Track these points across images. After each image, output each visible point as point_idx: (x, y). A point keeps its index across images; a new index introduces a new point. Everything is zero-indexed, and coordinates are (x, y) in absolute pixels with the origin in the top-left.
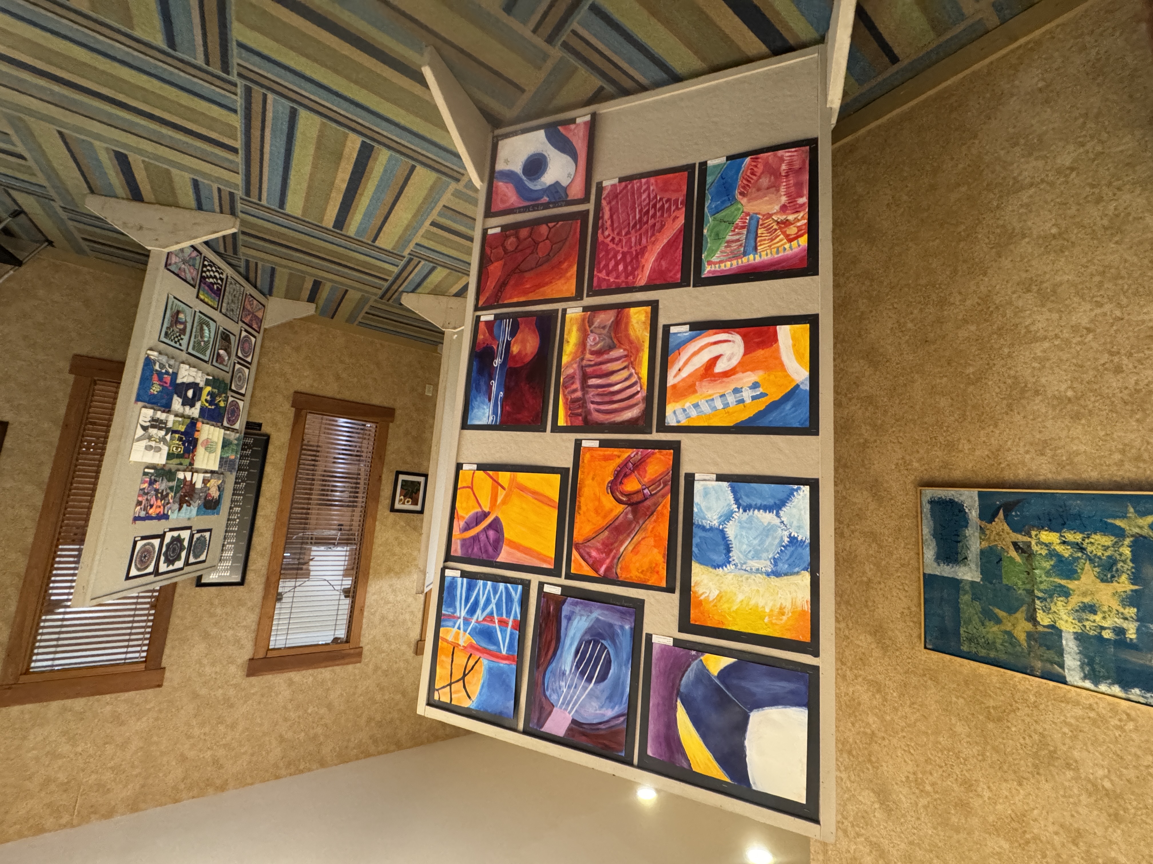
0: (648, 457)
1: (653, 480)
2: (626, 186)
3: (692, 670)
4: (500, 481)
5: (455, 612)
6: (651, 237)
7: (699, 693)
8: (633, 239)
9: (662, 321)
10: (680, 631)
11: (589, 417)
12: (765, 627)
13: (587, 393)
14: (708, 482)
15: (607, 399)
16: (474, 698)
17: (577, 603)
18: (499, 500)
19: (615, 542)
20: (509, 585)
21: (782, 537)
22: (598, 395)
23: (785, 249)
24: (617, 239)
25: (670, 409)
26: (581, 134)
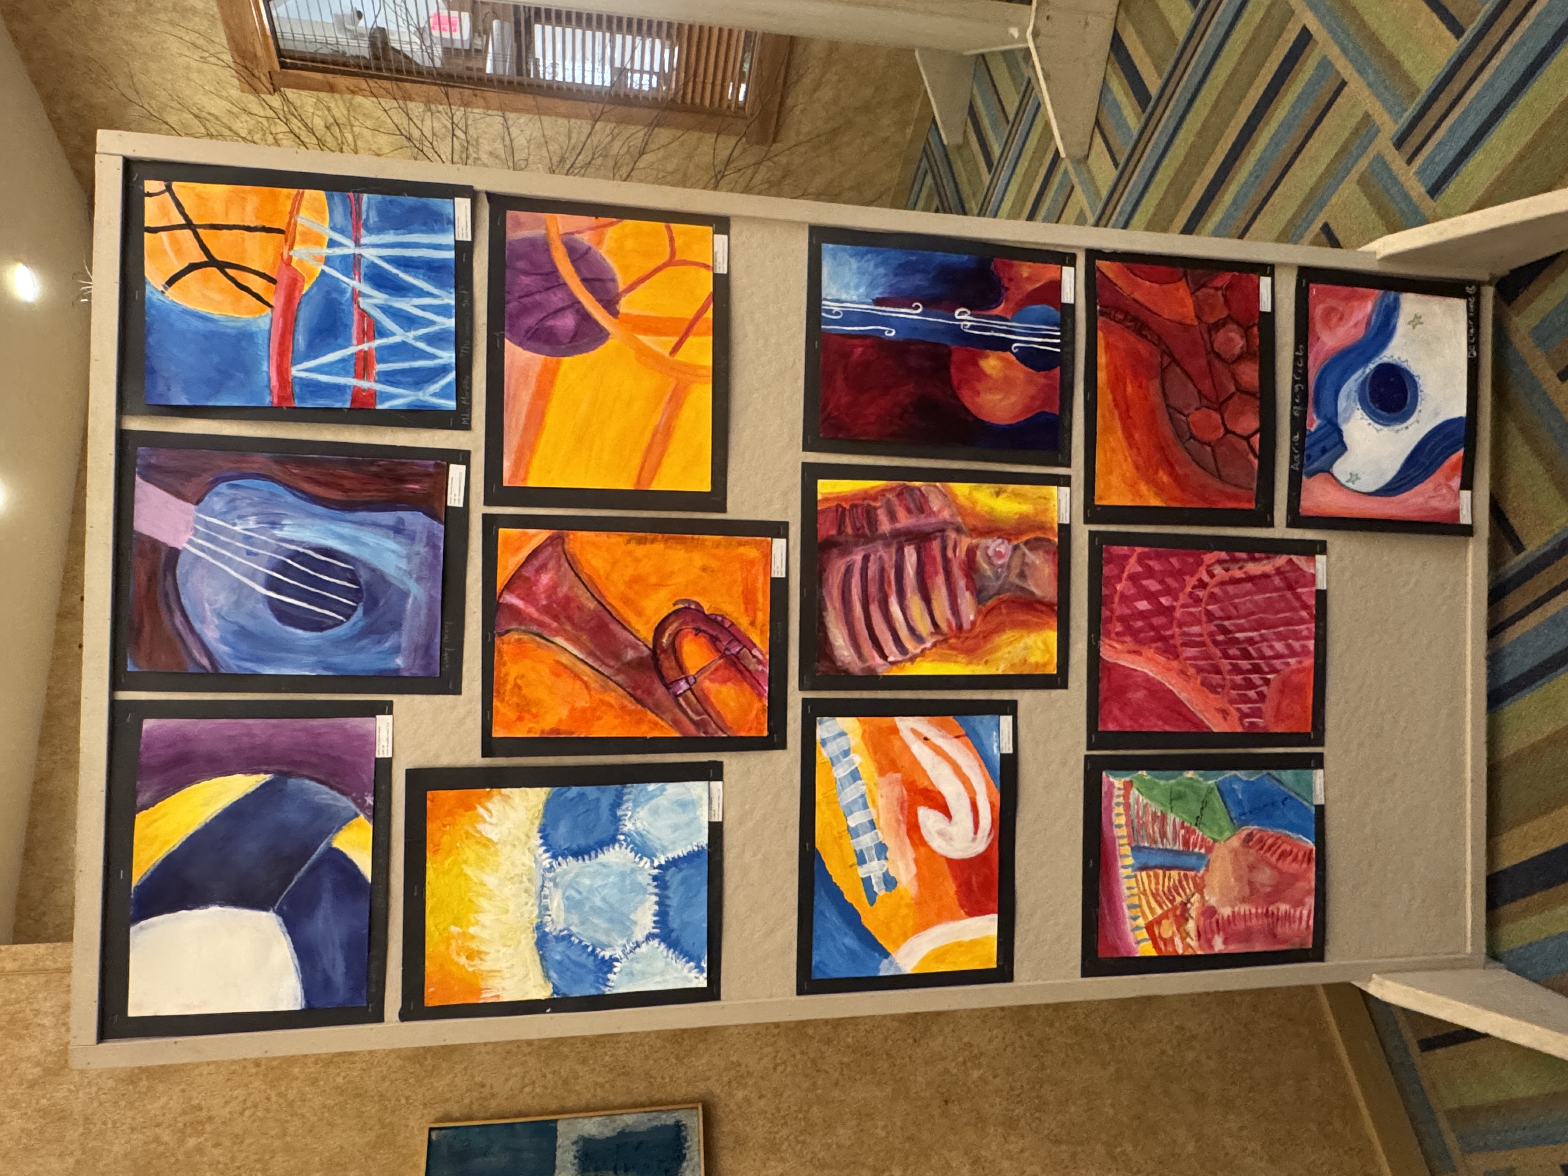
0: (753, 687)
1: (707, 698)
2: (1306, 607)
3: (335, 799)
4: (691, 340)
5: (370, 231)
6: (1195, 666)
7: (292, 814)
8: (1196, 629)
9: (1025, 698)
10: (408, 772)
11: (835, 551)
12: (441, 927)
13: (888, 545)
14: (706, 808)
15: (873, 589)
16: (173, 295)
17: (435, 547)
18: (646, 340)
19: (574, 625)
20: (452, 376)
21: (609, 946)
22: (882, 570)
23: (1135, 918)
24: (1201, 593)
25: (850, 724)
26: (1435, 503)
